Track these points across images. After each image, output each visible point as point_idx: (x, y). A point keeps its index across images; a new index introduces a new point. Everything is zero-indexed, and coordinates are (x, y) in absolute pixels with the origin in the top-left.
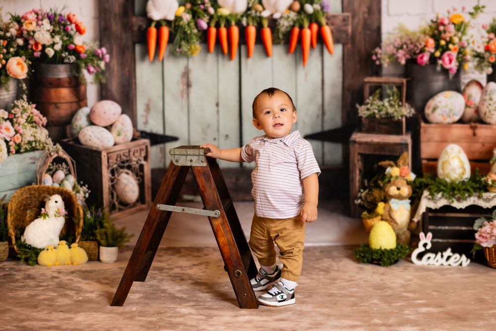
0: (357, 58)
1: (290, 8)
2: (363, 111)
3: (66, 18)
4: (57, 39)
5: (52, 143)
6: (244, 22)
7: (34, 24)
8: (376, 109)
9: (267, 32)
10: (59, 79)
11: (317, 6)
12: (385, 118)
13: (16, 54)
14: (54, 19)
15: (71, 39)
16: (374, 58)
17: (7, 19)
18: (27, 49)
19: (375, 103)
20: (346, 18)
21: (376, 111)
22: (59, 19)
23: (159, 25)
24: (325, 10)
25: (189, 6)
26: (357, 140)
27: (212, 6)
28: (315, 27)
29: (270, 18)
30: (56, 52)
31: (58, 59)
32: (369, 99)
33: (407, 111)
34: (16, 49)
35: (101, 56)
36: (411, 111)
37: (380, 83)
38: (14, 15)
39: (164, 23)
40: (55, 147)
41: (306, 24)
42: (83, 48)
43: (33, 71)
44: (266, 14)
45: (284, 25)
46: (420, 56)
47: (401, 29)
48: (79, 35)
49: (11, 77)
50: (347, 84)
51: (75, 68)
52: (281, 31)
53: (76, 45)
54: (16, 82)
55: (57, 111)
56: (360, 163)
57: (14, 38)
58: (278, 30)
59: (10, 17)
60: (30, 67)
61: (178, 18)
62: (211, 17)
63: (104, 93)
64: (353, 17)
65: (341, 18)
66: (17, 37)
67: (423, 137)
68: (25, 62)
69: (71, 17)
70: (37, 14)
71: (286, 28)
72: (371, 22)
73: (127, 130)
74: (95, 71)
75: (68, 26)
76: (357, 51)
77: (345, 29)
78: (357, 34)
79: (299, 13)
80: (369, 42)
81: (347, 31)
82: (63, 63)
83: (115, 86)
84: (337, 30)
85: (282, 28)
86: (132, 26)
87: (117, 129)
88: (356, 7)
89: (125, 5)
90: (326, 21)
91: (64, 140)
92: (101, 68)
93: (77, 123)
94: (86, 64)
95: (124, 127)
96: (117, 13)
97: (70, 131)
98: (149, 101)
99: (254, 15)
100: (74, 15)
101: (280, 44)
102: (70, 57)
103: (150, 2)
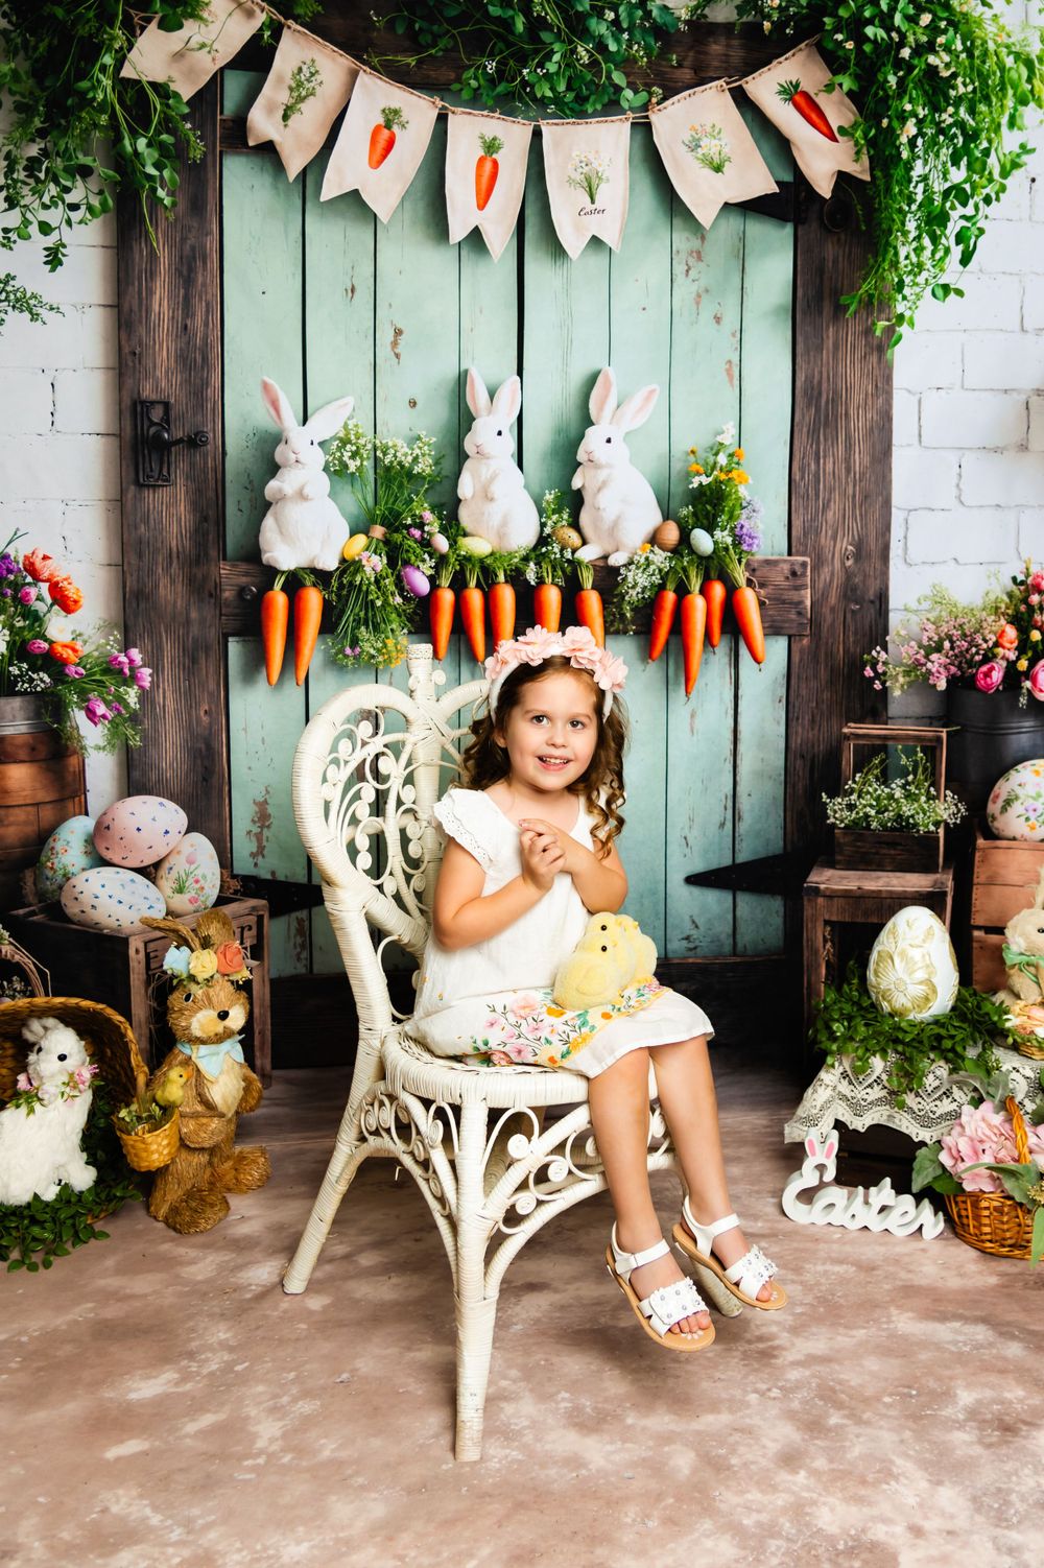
0: (823, 674)
1: (654, 540)
2: (837, 811)
3: (21, 566)
6: (531, 575)
8: (871, 806)
9: (593, 601)
10: (1, 740)
11: (724, 536)
12: (893, 829)
15: (37, 624)
16: (869, 672)
19: (871, 790)
20: (799, 571)
21: (873, 813)
23: (294, 584)
24: (745, 547)
25: (378, 531)
26: (823, 887)
27: (443, 530)
28: (718, 590)
29: (601, 563)
32: (854, 782)
33: (946, 809)
35: (127, 671)
36: (959, 811)
37: (885, 738)
39: (309, 580)
41: (695, 584)
42: (75, 650)
44: (587, 554)
45: (638, 583)
46: (984, 669)
47: (939, 600)
48: (63, 613)
50: (796, 742)
51: (51, 706)
52: (627, 598)
53: (51, 643)
56: (829, 945)
58: (623, 597)
61: (349, 566)
62: (442, 561)
63: (136, 774)
64: (816, 568)
65: (786, 567)
67: (980, 874)
69: (38, 563)
71: (643, 592)
72: (864, 582)
73: (204, 877)
74: (110, 715)
75: (27, 589)
76: (826, 654)
77: (796, 599)
78: (826, 611)
79: (676, 552)
80: (856, 633)
81: (801, 602)
82: (13, 694)
83: (170, 754)
84: (775, 599)
85: (633, 593)
86: (218, 586)
87: (174, 874)
88: (825, 540)
89: (196, 530)
90: (747, 574)
91: (15, 912)
92: (127, 705)
93: (56, 861)
94: (83, 695)
95: (193, 867)
96: (175, 549)
97: (35, 884)
98: (268, 792)
99: (558, 556)
100: (45, 558)
101: (625, 632)
102: (35, 676)
103: (269, 522)
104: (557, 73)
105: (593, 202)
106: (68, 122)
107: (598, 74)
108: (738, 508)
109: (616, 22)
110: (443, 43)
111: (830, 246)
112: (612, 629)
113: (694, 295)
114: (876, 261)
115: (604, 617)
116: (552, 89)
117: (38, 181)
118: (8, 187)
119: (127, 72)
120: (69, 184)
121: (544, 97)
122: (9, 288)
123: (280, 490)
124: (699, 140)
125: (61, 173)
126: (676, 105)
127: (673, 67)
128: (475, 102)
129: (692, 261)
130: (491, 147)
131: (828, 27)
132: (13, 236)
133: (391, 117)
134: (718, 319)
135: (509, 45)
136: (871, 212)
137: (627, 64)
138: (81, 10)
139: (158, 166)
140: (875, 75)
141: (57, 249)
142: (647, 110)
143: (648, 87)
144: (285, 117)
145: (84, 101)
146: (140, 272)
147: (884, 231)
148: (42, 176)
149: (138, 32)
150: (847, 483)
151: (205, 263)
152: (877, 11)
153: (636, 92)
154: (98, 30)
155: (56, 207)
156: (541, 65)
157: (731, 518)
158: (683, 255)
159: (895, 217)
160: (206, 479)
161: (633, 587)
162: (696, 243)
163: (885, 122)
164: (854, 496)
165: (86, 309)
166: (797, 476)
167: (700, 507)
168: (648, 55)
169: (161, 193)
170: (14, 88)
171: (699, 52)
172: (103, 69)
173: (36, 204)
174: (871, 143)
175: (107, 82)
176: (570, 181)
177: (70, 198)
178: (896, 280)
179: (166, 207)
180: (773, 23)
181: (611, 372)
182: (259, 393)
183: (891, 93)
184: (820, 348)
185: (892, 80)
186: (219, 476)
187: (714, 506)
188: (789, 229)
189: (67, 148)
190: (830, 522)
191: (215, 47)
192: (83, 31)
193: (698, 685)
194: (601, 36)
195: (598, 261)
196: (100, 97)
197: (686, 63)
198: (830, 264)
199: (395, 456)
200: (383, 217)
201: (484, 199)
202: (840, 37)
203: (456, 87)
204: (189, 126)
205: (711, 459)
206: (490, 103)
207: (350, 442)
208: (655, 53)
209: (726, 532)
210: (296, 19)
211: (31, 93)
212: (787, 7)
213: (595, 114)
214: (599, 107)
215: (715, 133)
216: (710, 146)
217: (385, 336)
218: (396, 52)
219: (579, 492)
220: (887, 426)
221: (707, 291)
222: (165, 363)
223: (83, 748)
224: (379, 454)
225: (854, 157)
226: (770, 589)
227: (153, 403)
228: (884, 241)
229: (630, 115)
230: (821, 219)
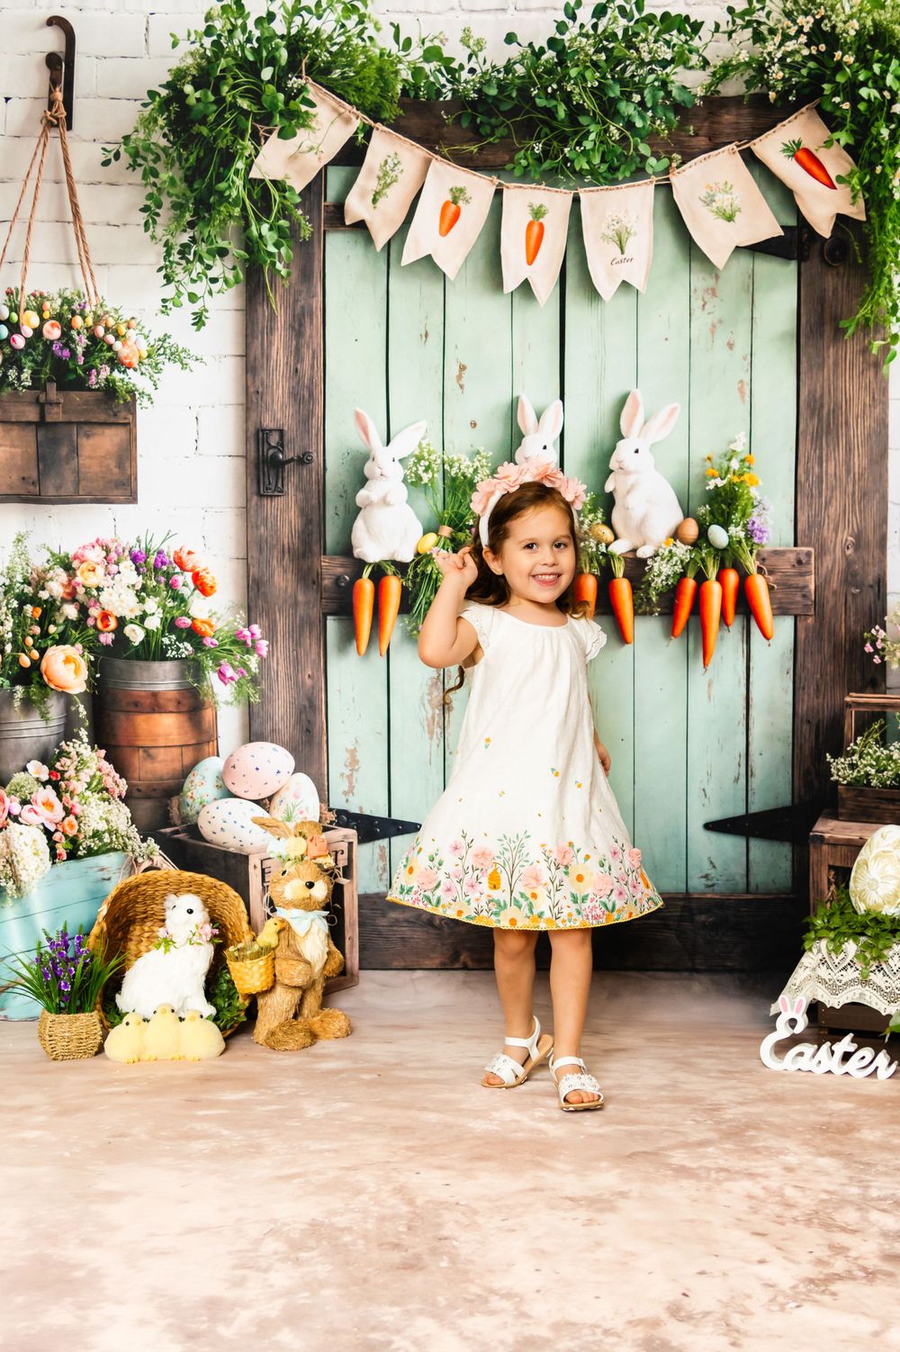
0: (827, 649)
1: (676, 535)
2: (840, 770)
3: (172, 559)
4: (151, 604)
5: (138, 836)
7: (100, 570)
8: (871, 766)
9: (623, 588)
10: (155, 695)
11: (737, 531)
12: (891, 786)
13: (63, 639)
14: (145, 562)
15: (183, 605)
16: (869, 648)
17: (39, 560)
18: (86, 628)
19: (871, 751)
20: (804, 559)
21: (873, 771)
22: (156, 560)
23: (378, 574)
24: (756, 540)
25: (446, 531)
26: (827, 835)
28: (732, 578)
29: (631, 556)
30: (148, 633)
31: (152, 651)
32: (856, 744)
34: (61, 628)
35: (249, 642)
37: (884, 706)
38: (56, 551)
39: (390, 570)
40: (145, 844)
41: (712, 572)
42: (211, 626)
43: (98, 676)
44: (619, 548)
45: (662, 572)
48: (202, 596)
49: (52, 689)
50: (803, 708)
51: (193, 669)
52: (653, 585)
53: (193, 619)
54: (62, 701)
55: (149, 766)
56: (833, 887)
57: (58, 603)
58: (649, 584)
59: (48, 556)
60: (92, 665)
61: (422, 558)
63: (255, 725)
64: (821, 553)
65: (792, 557)
66: (64, 601)
68: (83, 656)
69: (185, 557)
70: (108, 550)
71: (667, 580)
72: (863, 568)
73: (307, 809)
74: (237, 677)
75: (176, 577)
76: (829, 633)
77: (801, 584)
78: (828, 594)
79: (695, 545)
80: (856, 614)
81: (806, 587)
82: (164, 658)
83: (281, 710)
84: (783, 584)
85: (658, 580)
86: (320, 576)
87: (283, 807)
88: (828, 533)
89: (303, 532)
90: (758, 563)
91: (163, 830)
92: (249, 670)
93: (195, 792)
94: (216, 661)
95: (299, 801)
96: (286, 546)
97: (179, 809)
98: (357, 742)
99: (594, 550)
100: (189, 553)
101: (651, 613)
102: (181, 645)
103: (359, 524)
104: (593, 150)
105: (623, 252)
106: (210, 215)
107: (627, 147)
108: (750, 507)
109: (642, 104)
110: (500, 132)
111: (830, 278)
112: (640, 611)
113: (709, 326)
114: (872, 290)
115: (633, 600)
116: (589, 162)
117: (188, 261)
118: (166, 267)
119: (254, 174)
120: (210, 263)
121: (581, 169)
122: (166, 345)
123: (368, 498)
124: (713, 196)
125: (205, 255)
126: (694, 167)
127: (691, 136)
128: (525, 177)
129: (707, 298)
130: (538, 213)
131: (826, 93)
132: (169, 304)
133: (457, 195)
134: (731, 346)
135: (553, 129)
136: (866, 246)
137: (651, 137)
138: (221, 127)
139: (277, 245)
140: (870, 129)
141: (202, 313)
142: (668, 174)
143: (669, 154)
144: (374, 201)
145: (223, 198)
146: (263, 329)
147: (879, 263)
148: (191, 257)
149: (263, 141)
150: (847, 482)
151: (311, 319)
152: (870, 74)
153: (658, 159)
154: (233, 142)
155: (201, 281)
156: (579, 144)
157: (744, 515)
158: (700, 293)
159: (888, 250)
160: (311, 489)
161: (659, 576)
162: (711, 282)
163: (879, 169)
164: (854, 493)
165: (222, 360)
166: (802, 478)
167: (716, 506)
168: (669, 128)
169: (279, 266)
170: (171, 191)
171: (713, 123)
172: (237, 172)
173: (187, 280)
174: (867, 188)
175: (239, 182)
176: (604, 236)
177: (212, 274)
178: (890, 304)
179: (283, 277)
180: (777, 92)
181: (639, 394)
182: (352, 421)
183: (884, 144)
184: (821, 366)
185: (885, 132)
186: (321, 487)
187: (729, 505)
188: (793, 266)
189: (209, 235)
190: (832, 516)
191: (321, 149)
192: (221, 144)
193: (714, 658)
194: (629, 116)
195: (627, 301)
196: (234, 194)
197: (701, 133)
198: (831, 294)
199: (460, 469)
200: (450, 275)
201: (532, 257)
202: (837, 100)
203: (509, 166)
204: (300, 212)
205: (725, 464)
206: (537, 177)
207: (424, 459)
208: (675, 126)
209: (739, 528)
210: (383, 121)
211: (184, 195)
212: (790, 79)
213: (625, 180)
214: (628, 174)
215: (727, 189)
216: (723, 201)
217: (452, 370)
218: (461, 143)
219: (611, 493)
220: (883, 432)
221: (721, 322)
222: (281, 399)
223: (216, 703)
224: (447, 467)
225: (851, 201)
226: (778, 576)
227: (271, 430)
228: (879, 272)
229: (654, 178)
230: (821, 254)
